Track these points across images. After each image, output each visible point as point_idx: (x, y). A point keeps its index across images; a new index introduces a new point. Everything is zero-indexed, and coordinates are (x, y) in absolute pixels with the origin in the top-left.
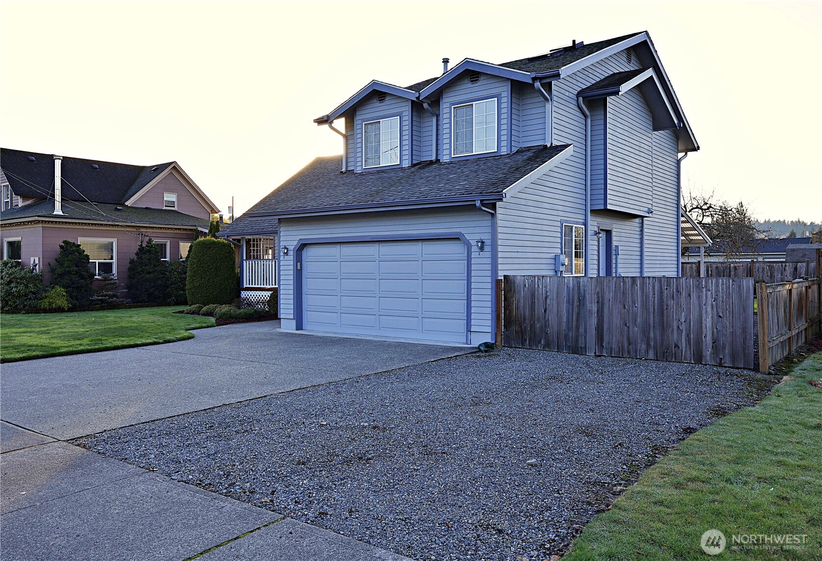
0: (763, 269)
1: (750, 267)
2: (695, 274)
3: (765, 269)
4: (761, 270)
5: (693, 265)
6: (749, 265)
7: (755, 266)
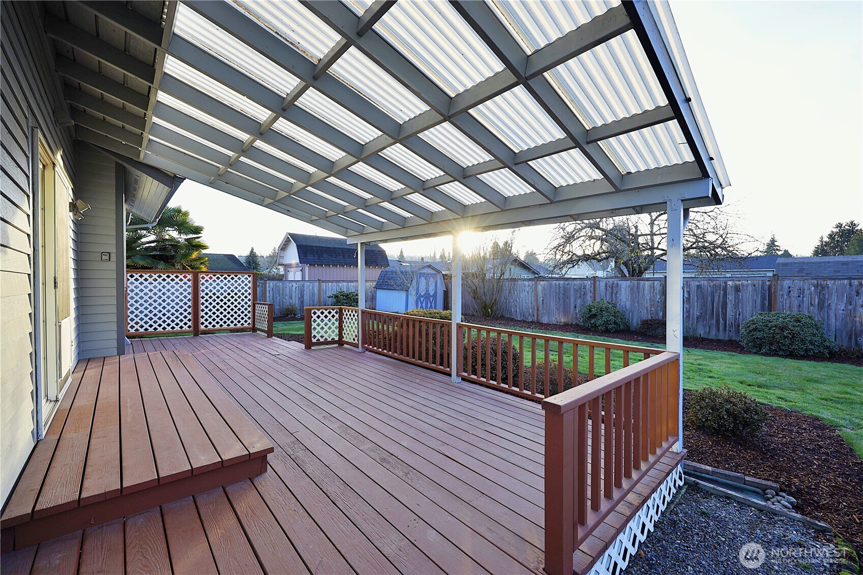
0: (801, 291)
1: (770, 287)
2: (658, 297)
3: (807, 292)
4: (795, 293)
5: (656, 283)
6: (768, 283)
7: (782, 286)
